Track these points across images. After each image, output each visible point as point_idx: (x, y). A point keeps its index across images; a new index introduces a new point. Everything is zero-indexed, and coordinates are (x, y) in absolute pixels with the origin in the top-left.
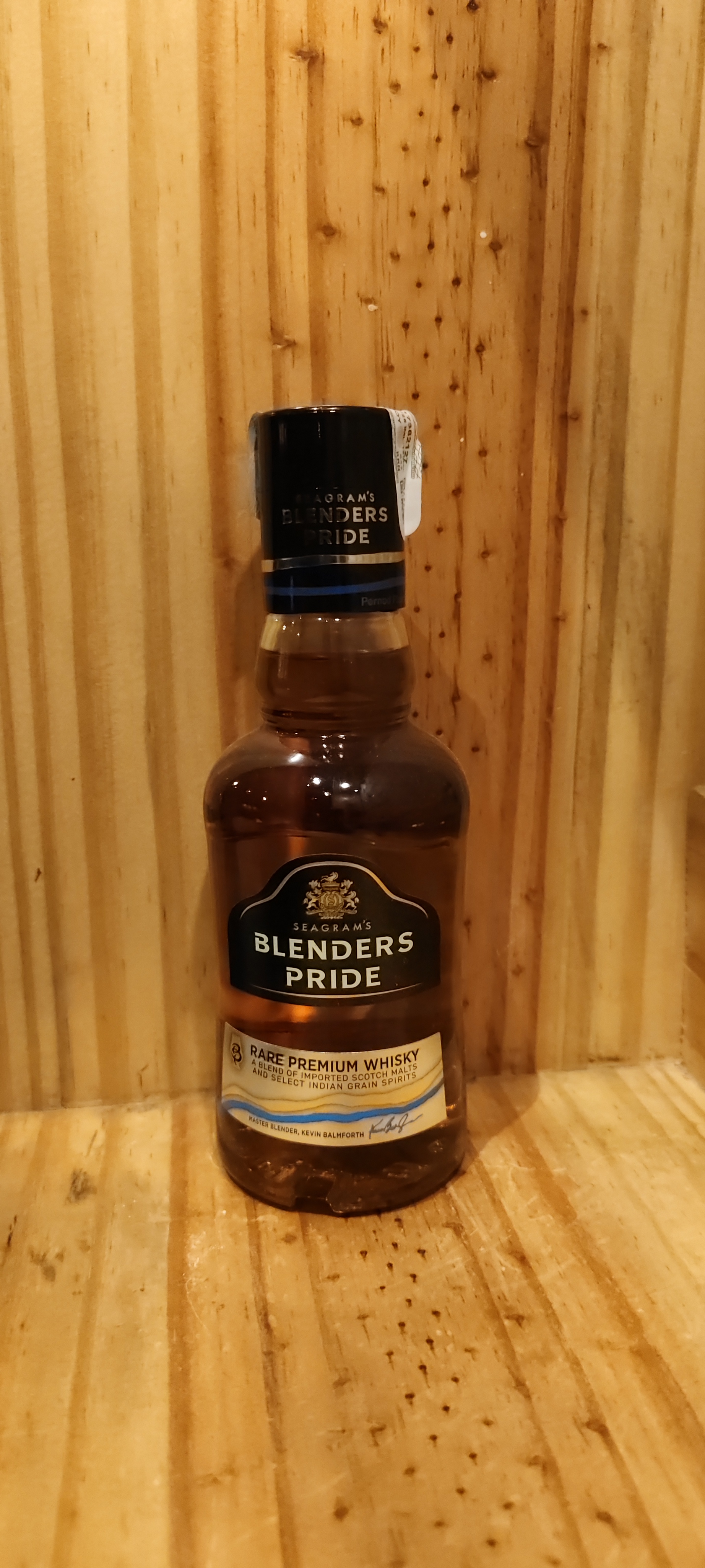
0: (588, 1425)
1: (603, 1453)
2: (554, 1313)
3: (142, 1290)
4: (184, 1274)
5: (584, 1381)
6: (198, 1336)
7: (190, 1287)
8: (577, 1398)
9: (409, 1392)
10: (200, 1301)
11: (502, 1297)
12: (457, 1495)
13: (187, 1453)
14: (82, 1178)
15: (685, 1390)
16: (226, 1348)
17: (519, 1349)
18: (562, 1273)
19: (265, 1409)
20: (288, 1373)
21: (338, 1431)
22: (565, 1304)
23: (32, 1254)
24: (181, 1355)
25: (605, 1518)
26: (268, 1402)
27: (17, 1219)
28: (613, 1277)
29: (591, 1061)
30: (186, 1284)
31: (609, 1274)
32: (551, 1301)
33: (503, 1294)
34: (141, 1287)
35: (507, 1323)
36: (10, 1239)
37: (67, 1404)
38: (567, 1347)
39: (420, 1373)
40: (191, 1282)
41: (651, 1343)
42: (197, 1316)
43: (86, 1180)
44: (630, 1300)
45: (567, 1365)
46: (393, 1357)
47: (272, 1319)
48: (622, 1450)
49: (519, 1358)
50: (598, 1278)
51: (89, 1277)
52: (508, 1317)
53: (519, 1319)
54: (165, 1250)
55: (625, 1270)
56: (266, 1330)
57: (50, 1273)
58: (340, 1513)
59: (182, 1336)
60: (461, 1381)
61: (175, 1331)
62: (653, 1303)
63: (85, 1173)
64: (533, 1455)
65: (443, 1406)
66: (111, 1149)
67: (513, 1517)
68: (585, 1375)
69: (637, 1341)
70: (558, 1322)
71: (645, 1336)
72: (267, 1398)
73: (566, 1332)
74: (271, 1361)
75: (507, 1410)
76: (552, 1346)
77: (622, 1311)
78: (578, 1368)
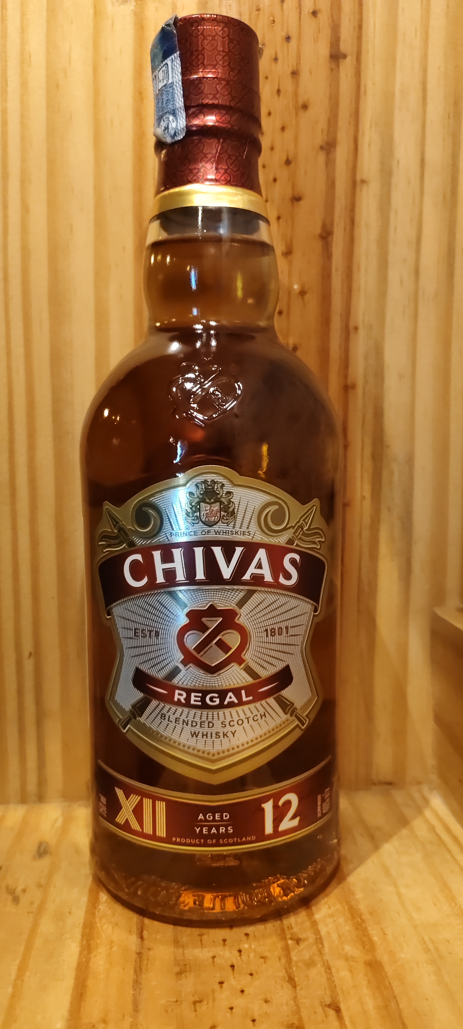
0: (329, 1006)
2: (320, 938)
4: (96, 904)
5: (332, 980)
6: (98, 941)
7: (98, 912)
8: (325, 989)
9: (221, 981)
10: (103, 921)
13: (80, 1010)
14: (44, 845)
15: (394, 988)
16: (115, 949)
17: (294, 958)
18: (330, 914)
19: (132, 985)
20: (149, 965)
21: (174, 1002)
22: (328, 933)
23: (7, 888)
24: (86, 952)
26: (134, 982)
27: (2, 868)
28: (362, 918)
29: (374, 784)
30: (97, 910)
31: (360, 916)
32: (320, 930)
33: (291, 925)
34: (69, 911)
35: (290, 942)
37: (13, 977)
38: (325, 958)
39: (230, 969)
40: (100, 909)
41: (379, 958)
42: (100, 929)
43: (47, 847)
44: (370, 932)
45: (323, 970)
46: (215, 959)
47: (145, 934)
48: (347, 1022)
49: (293, 964)
50: (353, 918)
51: (40, 903)
52: (291, 939)
53: (298, 941)
54: (87, 890)
55: (371, 914)
56: (140, 940)
57: (16, 900)
59: (90, 940)
60: (254, 975)
61: (85, 938)
62: (385, 934)
63: (47, 842)
64: (290, 1023)
65: (241, 990)
66: (64, 828)
68: (333, 976)
69: (370, 957)
70: (322, 943)
71: (376, 954)
72: (134, 980)
73: (326, 950)
74: (140, 958)
75: (280, 994)
76: (316, 958)
77: (364, 939)
78: (329, 972)
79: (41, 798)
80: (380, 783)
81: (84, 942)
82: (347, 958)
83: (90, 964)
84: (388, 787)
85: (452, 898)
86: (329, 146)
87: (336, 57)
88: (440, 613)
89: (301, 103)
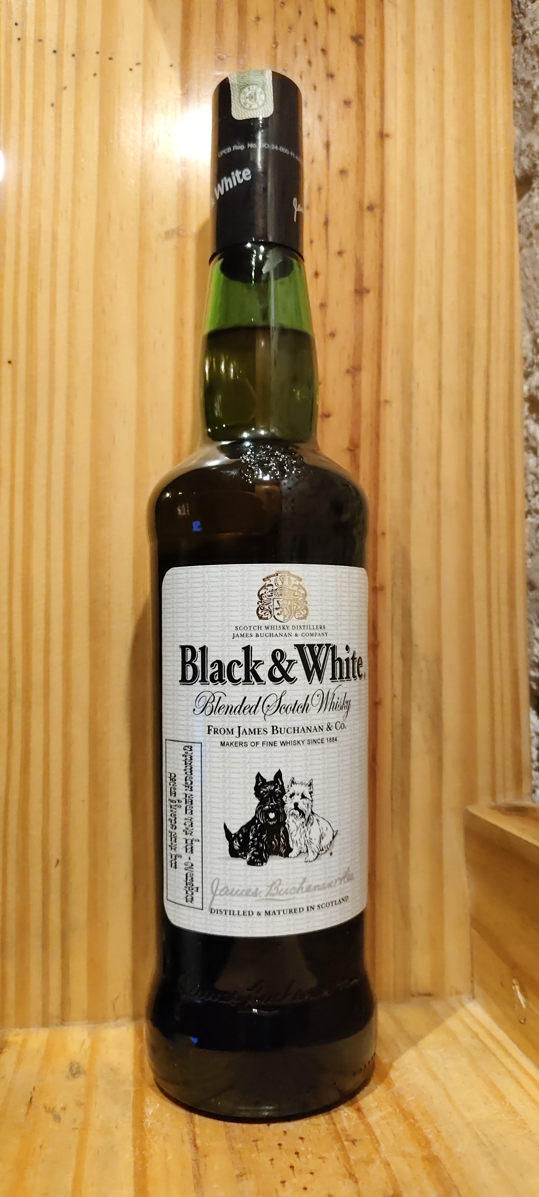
2: (376, 1137)
3: (116, 1127)
4: (143, 1118)
5: (392, 1174)
6: (152, 1151)
7: (146, 1126)
8: (386, 1183)
9: (283, 1180)
10: (153, 1132)
11: (344, 1129)
14: (76, 1066)
15: (454, 1179)
16: (169, 1158)
17: (352, 1157)
18: (383, 1117)
19: (193, 1189)
20: (208, 1171)
22: (383, 1133)
23: (45, 1107)
24: (141, 1161)
26: (195, 1186)
27: (36, 1089)
28: (415, 1118)
29: (413, 996)
30: (144, 1124)
31: (413, 1117)
32: (374, 1131)
33: (345, 1128)
34: (115, 1125)
35: (346, 1143)
36: (31, 1099)
37: (70, 1189)
38: (383, 1155)
39: (290, 1170)
40: (147, 1122)
41: (435, 1153)
42: (151, 1140)
43: (79, 1067)
44: (424, 1131)
45: (382, 1165)
46: (273, 1162)
47: (198, 1142)
49: (352, 1162)
50: (406, 1118)
51: (83, 1120)
52: (347, 1140)
54: (130, 1106)
55: (423, 1114)
56: (194, 1148)
57: (57, 1118)
59: (143, 1151)
60: (315, 1174)
61: (137, 1149)
62: (439, 1132)
63: (78, 1063)
65: (302, 1187)
66: (94, 1049)
68: (392, 1171)
69: (427, 1153)
70: (378, 1142)
71: (432, 1150)
72: (195, 1184)
73: (383, 1148)
74: (197, 1164)
75: (344, 1190)
76: (373, 1156)
77: (419, 1137)
78: (389, 1167)
79: (64, 1020)
80: (420, 994)
81: (137, 1153)
83: (148, 1172)
84: (427, 998)
85: (501, 1098)
86: (355, 370)
87: (360, 292)
88: (473, 810)
89: (328, 331)
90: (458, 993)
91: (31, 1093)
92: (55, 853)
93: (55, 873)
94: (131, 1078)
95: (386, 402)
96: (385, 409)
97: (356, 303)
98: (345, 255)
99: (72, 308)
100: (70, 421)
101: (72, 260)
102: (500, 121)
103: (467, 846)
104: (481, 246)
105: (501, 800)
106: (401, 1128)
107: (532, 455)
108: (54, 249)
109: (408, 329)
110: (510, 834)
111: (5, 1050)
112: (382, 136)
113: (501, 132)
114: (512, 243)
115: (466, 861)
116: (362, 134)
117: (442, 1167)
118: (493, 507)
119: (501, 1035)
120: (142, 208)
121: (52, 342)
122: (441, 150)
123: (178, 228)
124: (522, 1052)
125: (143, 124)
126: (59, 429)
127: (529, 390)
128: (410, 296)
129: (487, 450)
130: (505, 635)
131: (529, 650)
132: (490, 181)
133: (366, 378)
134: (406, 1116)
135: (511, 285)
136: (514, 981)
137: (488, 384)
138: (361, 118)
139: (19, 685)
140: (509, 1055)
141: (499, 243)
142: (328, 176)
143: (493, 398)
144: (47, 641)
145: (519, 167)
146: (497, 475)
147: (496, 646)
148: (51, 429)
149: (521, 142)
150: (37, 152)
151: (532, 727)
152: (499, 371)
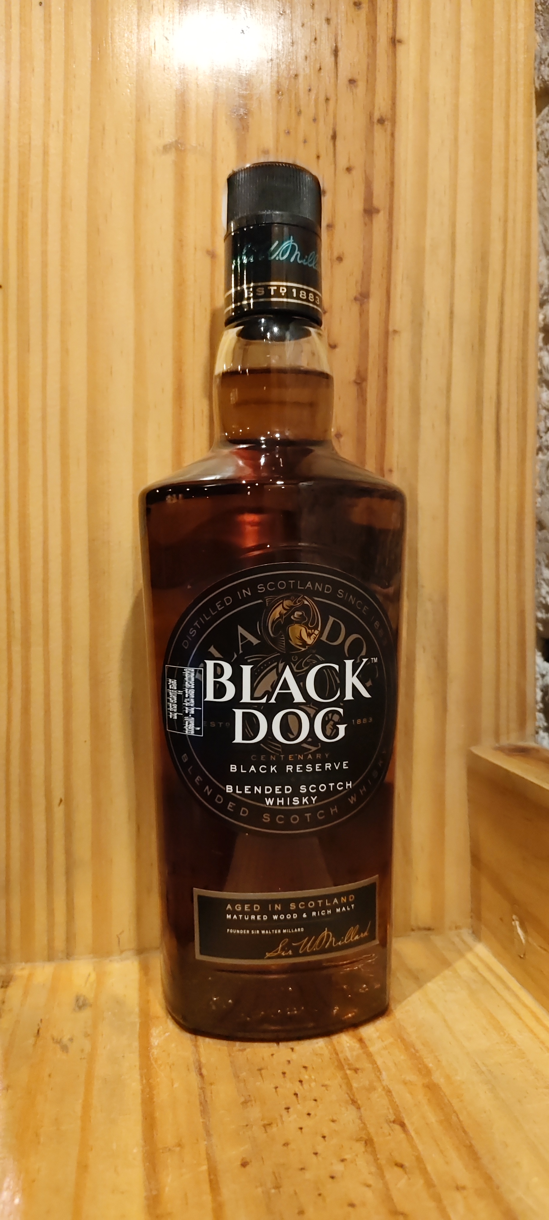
0: (394, 1122)
1: (402, 1136)
2: (377, 1066)
3: (123, 1057)
4: (149, 1048)
5: (393, 1101)
6: (158, 1080)
7: (152, 1056)
8: (388, 1109)
9: (287, 1107)
10: (159, 1062)
11: (346, 1059)
12: (314, 1156)
13: (153, 1137)
14: (82, 999)
15: (453, 1104)
16: (175, 1086)
17: (355, 1085)
18: (384, 1047)
19: (200, 1115)
20: (213, 1098)
21: (244, 1126)
22: (384, 1062)
23: (53, 1039)
24: (148, 1089)
25: (401, 1166)
27: (43, 1021)
28: (416, 1048)
29: (413, 930)
30: (151, 1053)
31: (413, 1046)
32: (376, 1060)
33: (347, 1056)
34: (122, 1055)
35: (348, 1072)
36: (38, 1031)
37: (79, 1114)
38: (384, 1083)
39: (294, 1097)
40: (154, 1053)
41: (436, 1081)
42: (158, 1070)
43: (85, 1000)
44: (425, 1060)
45: (383, 1093)
46: (277, 1089)
47: (204, 1071)
48: (413, 1134)
49: (355, 1090)
50: (407, 1048)
51: (90, 1050)
52: (350, 1069)
53: (356, 1070)
54: (137, 1036)
55: (424, 1044)
56: (200, 1076)
57: (65, 1049)
58: (244, 1164)
59: (150, 1079)
60: (318, 1100)
61: (144, 1077)
62: (439, 1061)
63: (84, 996)
64: (359, 1137)
65: (307, 1113)
66: (99, 982)
67: (345, 1166)
68: (394, 1098)
69: (427, 1081)
70: (379, 1071)
71: (433, 1078)
72: (201, 1111)
73: (384, 1076)
74: (203, 1091)
75: (346, 1115)
76: (375, 1084)
77: (420, 1066)
78: (390, 1094)
79: (69, 955)
80: (419, 929)
81: (144, 1081)
82: (405, 1083)
83: (155, 1099)
84: (427, 932)
85: (500, 1028)
86: (362, 298)
87: (370, 211)
88: (477, 751)
89: (336, 255)
90: (457, 928)
91: (38, 1025)
92: (58, 793)
93: (59, 812)
94: (137, 1010)
95: (395, 332)
96: (393, 339)
97: (365, 224)
98: (354, 172)
99: (64, 228)
100: (65, 351)
101: (65, 176)
102: (521, 26)
103: (469, 787)
104: (497, 164)
105: (505, 741)
106: (402, 1057)
107: (545, 388)
108: (45, 164)
109: (419, 253)
110: (514, 774)
111: (12, 984)
112: (395, 42)
113: (522, 38)
114: (530, 162)
115: (469, 801)
116: (373, 39)
117: (442, 1094)
118: (503, 442)
119: (501, 970)
120: (138, 120)
121: (45, 265)
122: (457, 58)
123: (176, 141)
124: (521, 985)
125: (138, 26)
126: (54, 358)
127: (544, 319)
128: (422, 217)
129: (499, 383)
130: (513, 575)
131: (537, 591)
132: (508, 91)
133: (374, 305)
134: (407, 1046)
135: (528, 206)
136: (514, 917)
137: (502, 313)
138: (372, 22)
139: (17, 625)
140: (508, 988)
141: (516, 160)
142: (336, 85)
143: (506, 328)
144: (46, 581)
145: (538, 78)
146: (508, 410)
147: (503, 586)
148: (45, 358)
149: (541, 49)
150: (26, 57)
151: (537, 669)
152: (514, 300)
